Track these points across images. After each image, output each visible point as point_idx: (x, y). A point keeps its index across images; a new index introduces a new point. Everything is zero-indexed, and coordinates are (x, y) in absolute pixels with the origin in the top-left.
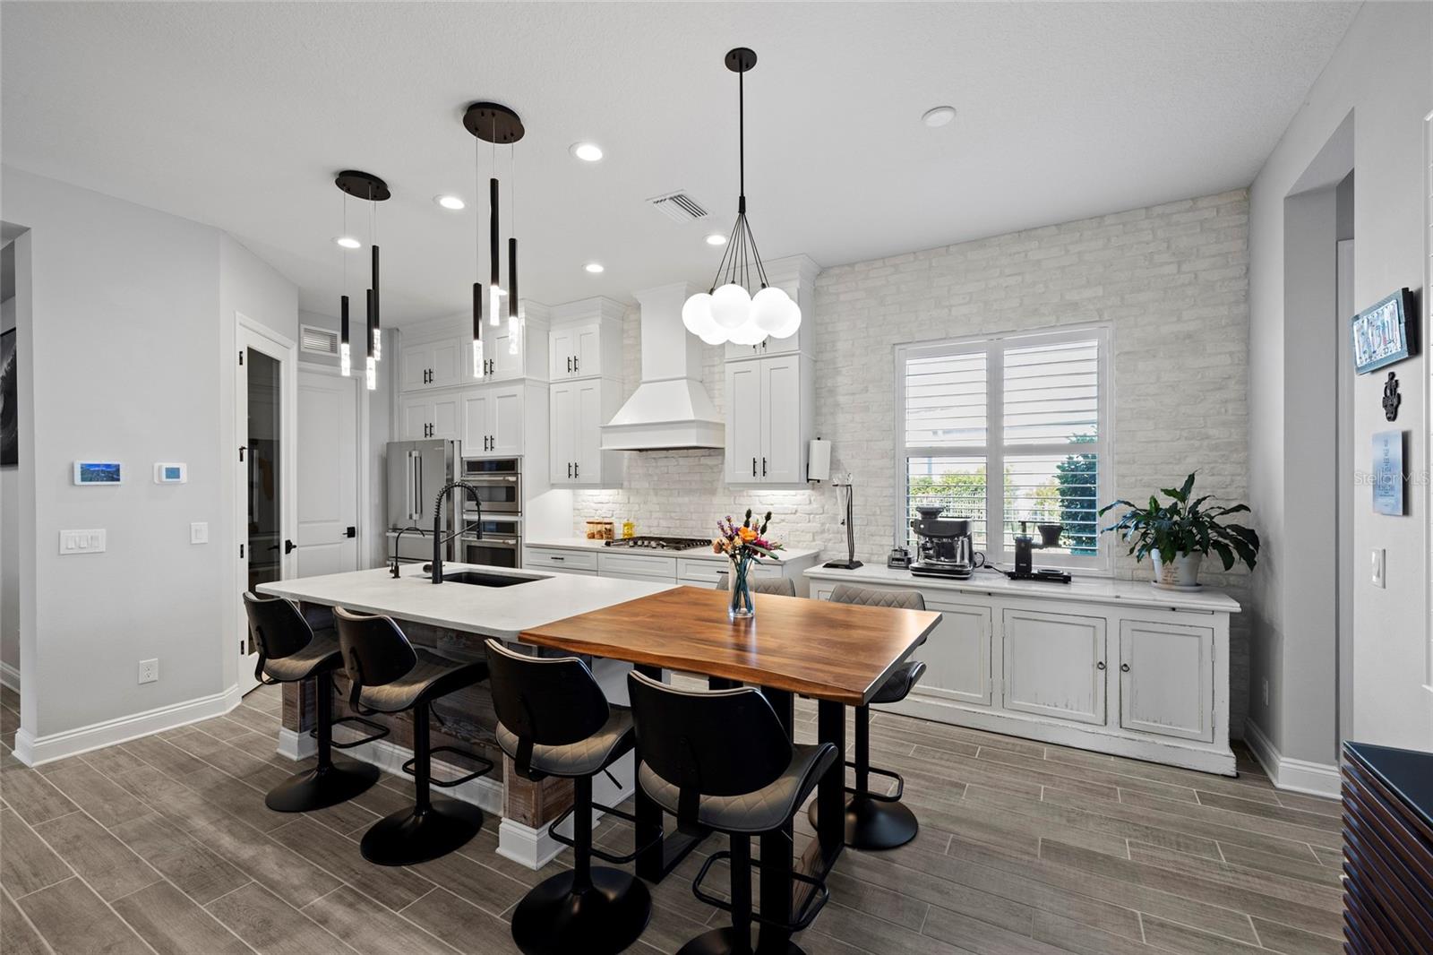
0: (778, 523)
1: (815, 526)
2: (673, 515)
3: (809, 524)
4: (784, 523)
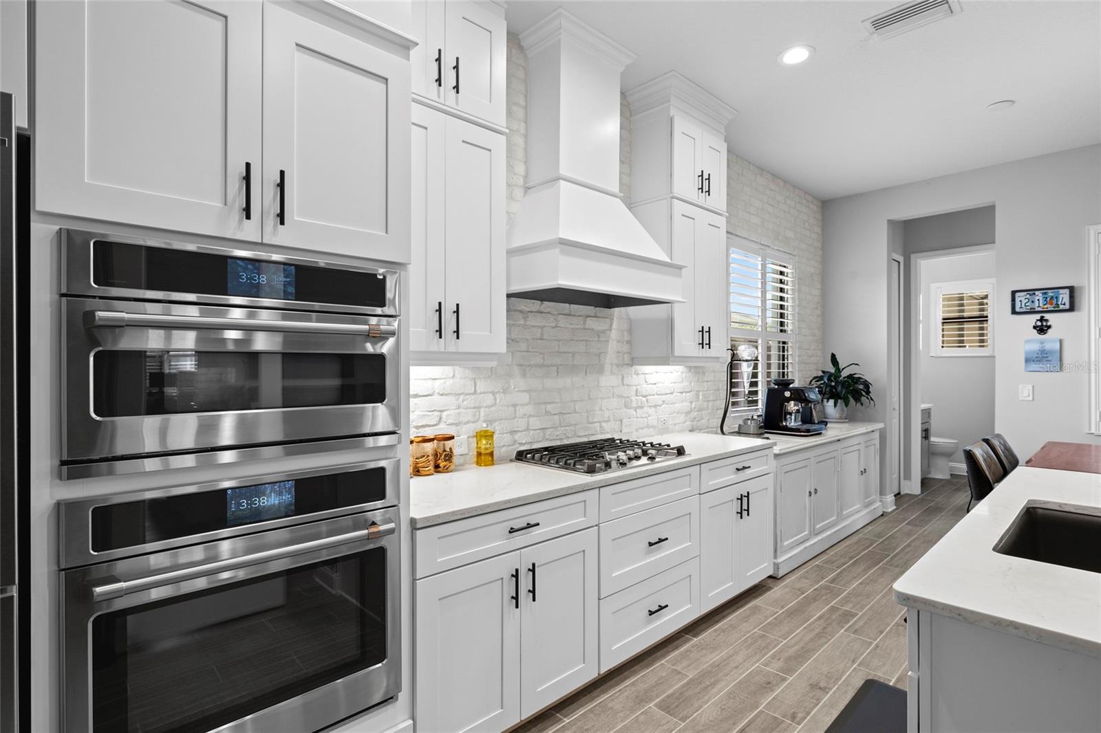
0: (660, 406)
3: (683, 404)
4: (664, 406)
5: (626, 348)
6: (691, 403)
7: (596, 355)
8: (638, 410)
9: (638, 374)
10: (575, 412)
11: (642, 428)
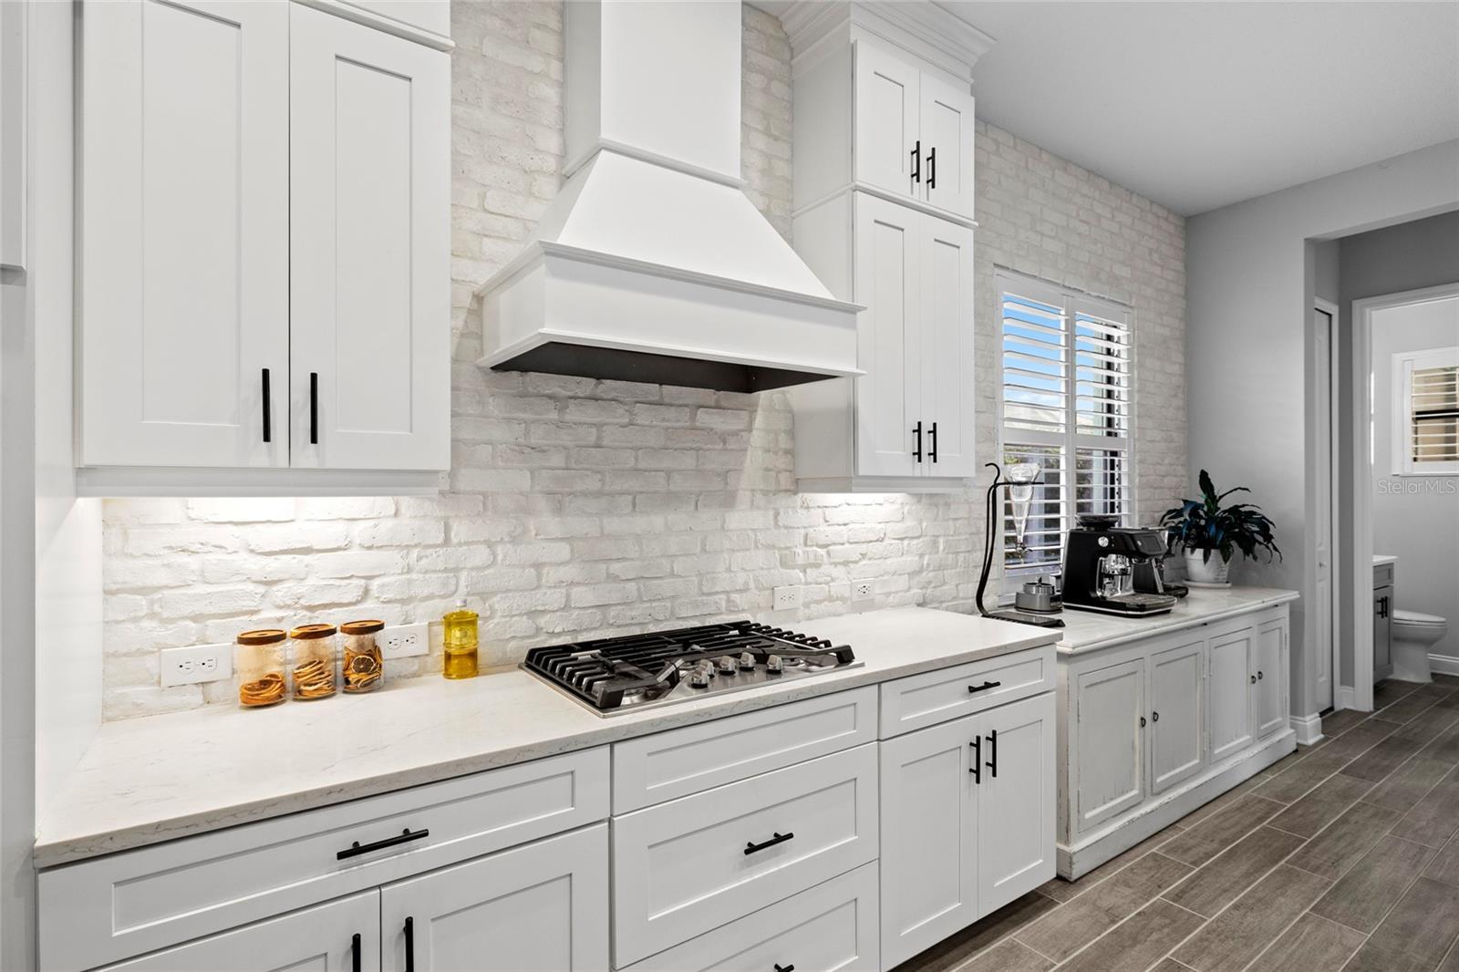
0: (856, 562)
1: (911, 561)
2: (616, 568)
3: (904, 558)
4: (864, 562)
5: (782, 462)
6: (921, 556)
7: (719, 475)
8: (808, 571)
9: (808, 508)
10: (673, 575)
11: (819, 602)
